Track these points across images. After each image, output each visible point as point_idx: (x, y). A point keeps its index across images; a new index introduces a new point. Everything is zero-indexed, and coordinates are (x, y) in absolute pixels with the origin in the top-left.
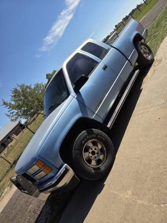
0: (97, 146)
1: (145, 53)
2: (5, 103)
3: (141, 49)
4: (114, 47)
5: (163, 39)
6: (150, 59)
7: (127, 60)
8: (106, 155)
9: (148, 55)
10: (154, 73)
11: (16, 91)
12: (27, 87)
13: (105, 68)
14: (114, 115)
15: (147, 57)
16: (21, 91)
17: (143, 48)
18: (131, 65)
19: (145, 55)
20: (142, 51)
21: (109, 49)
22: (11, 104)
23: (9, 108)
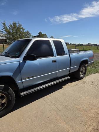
0: (2, 100)
1: (82, 72)
2: (4, 24)
3: (82, 68)
4: (70, 56)
5: (97, 73)
6: (81, 77)
7: (70, 68)
8: (2, 109)
9: (82, 74)
10: (75, 86)
11: (15, 24)
12: (22, 28)
13: (54, 61)
14: (33, 90)
15: (81, 74)
16: (17, 27)
17: (83, 69)
18: (69, 72)
19: (81, 73)
20: (81, 70)
21: (66, 54)
22: (6, 27)
23: (4, 28)
